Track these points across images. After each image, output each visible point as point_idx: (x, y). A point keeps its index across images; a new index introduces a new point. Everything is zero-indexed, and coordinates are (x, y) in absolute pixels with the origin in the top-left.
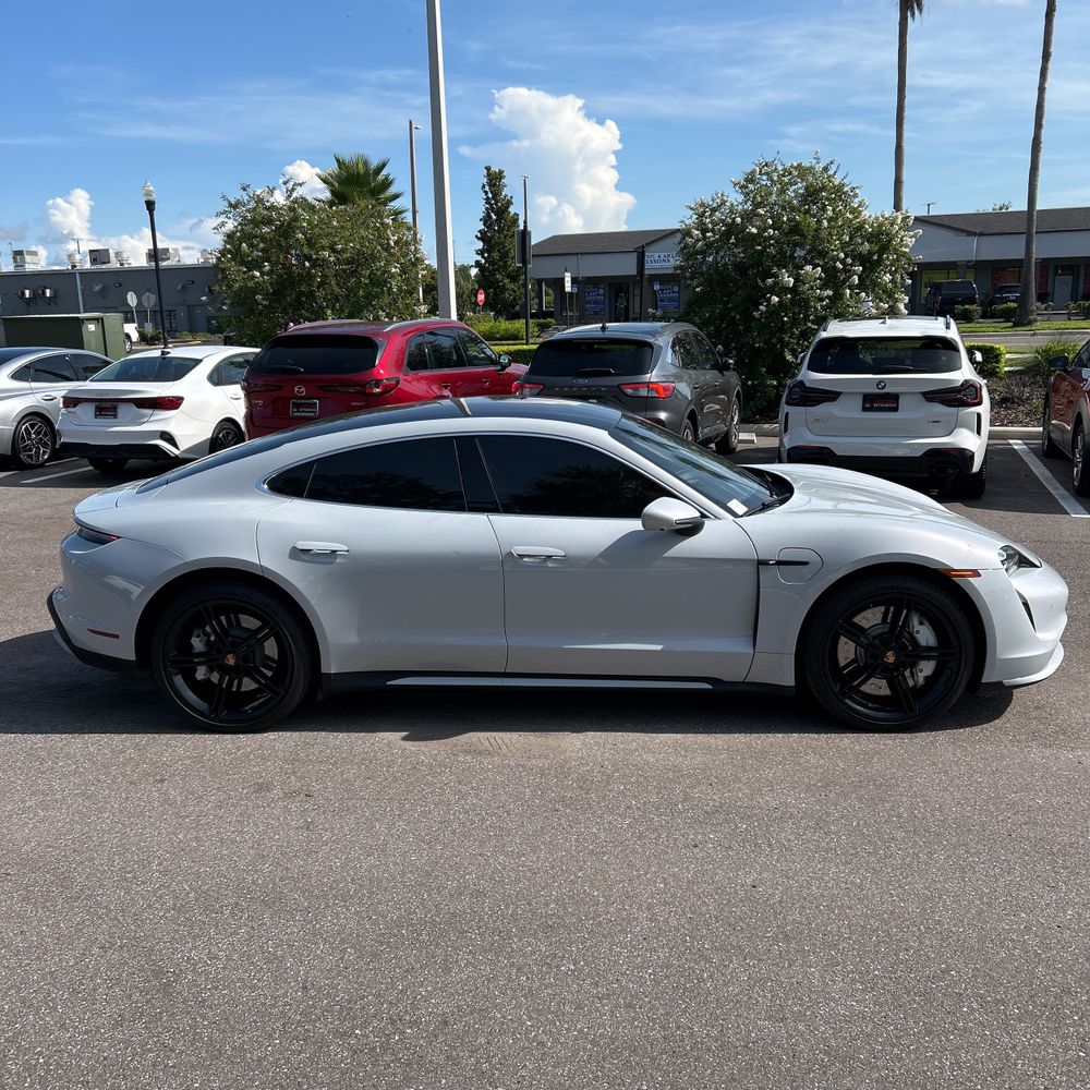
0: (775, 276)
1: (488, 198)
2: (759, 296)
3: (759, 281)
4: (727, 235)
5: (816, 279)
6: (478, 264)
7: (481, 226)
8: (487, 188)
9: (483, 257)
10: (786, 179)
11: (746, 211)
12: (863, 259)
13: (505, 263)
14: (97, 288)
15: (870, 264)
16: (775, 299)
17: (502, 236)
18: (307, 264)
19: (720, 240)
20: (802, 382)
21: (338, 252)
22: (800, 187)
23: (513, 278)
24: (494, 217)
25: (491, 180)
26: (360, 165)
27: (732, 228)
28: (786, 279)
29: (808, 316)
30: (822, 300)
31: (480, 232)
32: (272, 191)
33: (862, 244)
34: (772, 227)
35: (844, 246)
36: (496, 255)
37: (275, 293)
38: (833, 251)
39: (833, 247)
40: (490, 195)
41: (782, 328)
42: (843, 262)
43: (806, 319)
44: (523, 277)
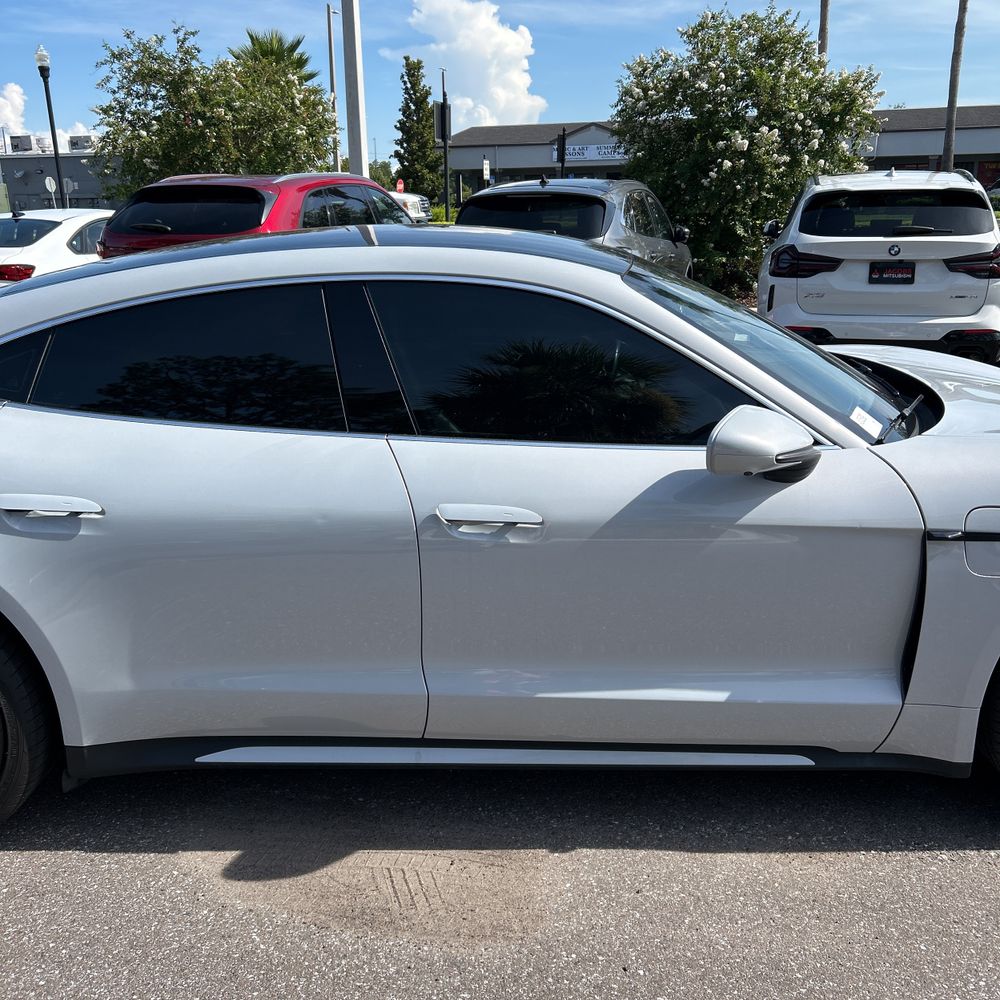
0: (727, 138)
1: (407, 88)
2: (707, 161)
3: (709, 143)
4: (671, 93)
5: (773, 143)
6: (397, 154)
7: (400, 116)
8: (406, 79)
9: (402, 147)
10: (736, 33)
11: (694, 65)
12: (823, 121)
13: (424, 153)
14: (19, 175)
15: (831, 126)
16: (728, 164)
17: (421, 126)
18: (200, 122)
19: (664, 98)
20: (792, 247)
21: (236, 110)
22: (754, 40)
23: (432, 168)
24: (413, 107)
25: (410, 71)
26: (274, 42)
27: (677, 83)
28: (740, 141)
29: (763, 184)
30: (778, 166)
31: (399, 122)
32: (160, 41)
33: (823, 103)
34: (726, 82)
35: (802, 106)
36: (415, 146)
37: (166, 155)
38: (791, 110)
39: (791, 107)
40: (409, 85)
41: (734, 198)
42: (802, 123)
43: (761, 187)
44: (442, 167)
